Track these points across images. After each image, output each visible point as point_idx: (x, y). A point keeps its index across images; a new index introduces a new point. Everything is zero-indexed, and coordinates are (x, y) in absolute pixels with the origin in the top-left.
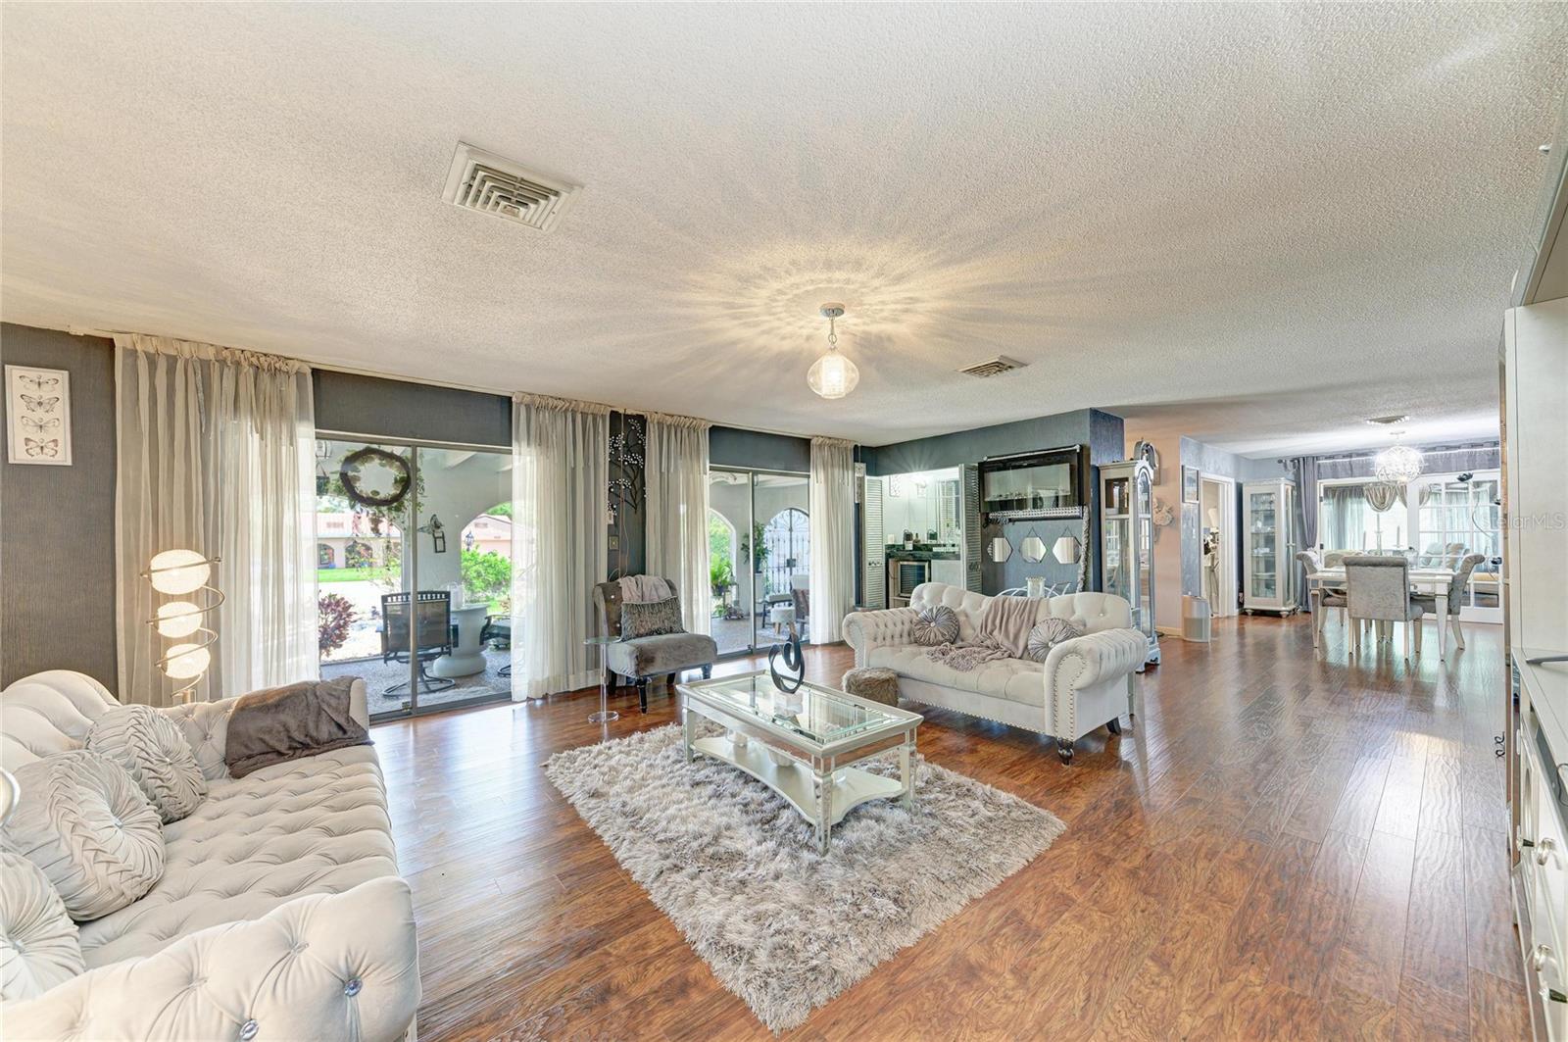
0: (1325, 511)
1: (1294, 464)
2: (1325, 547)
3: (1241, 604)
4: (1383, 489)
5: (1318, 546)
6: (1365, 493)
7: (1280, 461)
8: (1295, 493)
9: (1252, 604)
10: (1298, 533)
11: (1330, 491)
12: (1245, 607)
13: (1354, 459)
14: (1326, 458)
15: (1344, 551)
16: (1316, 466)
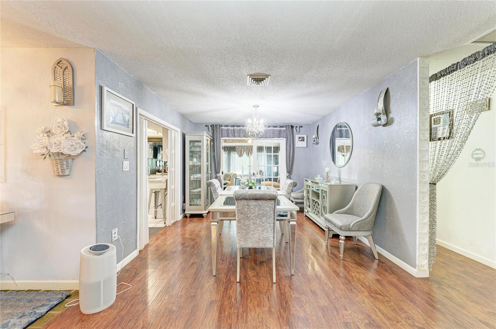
0: (224, 155)
1: (212, 128)
2: (224, 173)
3: (184, 210)
4: (241, 148)
5: (221, 173)
6: (236, 150)
7: (206, 126)
8: (212, 143)
9: (189, 210)
10: (213, 165)
11: (225, 148)
12: (186, 212)
13: (235, 128)
14: (225, 126)
15: (230, 172)
16: (221, 129)
